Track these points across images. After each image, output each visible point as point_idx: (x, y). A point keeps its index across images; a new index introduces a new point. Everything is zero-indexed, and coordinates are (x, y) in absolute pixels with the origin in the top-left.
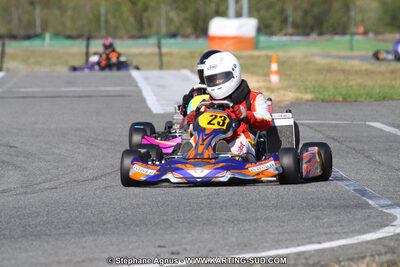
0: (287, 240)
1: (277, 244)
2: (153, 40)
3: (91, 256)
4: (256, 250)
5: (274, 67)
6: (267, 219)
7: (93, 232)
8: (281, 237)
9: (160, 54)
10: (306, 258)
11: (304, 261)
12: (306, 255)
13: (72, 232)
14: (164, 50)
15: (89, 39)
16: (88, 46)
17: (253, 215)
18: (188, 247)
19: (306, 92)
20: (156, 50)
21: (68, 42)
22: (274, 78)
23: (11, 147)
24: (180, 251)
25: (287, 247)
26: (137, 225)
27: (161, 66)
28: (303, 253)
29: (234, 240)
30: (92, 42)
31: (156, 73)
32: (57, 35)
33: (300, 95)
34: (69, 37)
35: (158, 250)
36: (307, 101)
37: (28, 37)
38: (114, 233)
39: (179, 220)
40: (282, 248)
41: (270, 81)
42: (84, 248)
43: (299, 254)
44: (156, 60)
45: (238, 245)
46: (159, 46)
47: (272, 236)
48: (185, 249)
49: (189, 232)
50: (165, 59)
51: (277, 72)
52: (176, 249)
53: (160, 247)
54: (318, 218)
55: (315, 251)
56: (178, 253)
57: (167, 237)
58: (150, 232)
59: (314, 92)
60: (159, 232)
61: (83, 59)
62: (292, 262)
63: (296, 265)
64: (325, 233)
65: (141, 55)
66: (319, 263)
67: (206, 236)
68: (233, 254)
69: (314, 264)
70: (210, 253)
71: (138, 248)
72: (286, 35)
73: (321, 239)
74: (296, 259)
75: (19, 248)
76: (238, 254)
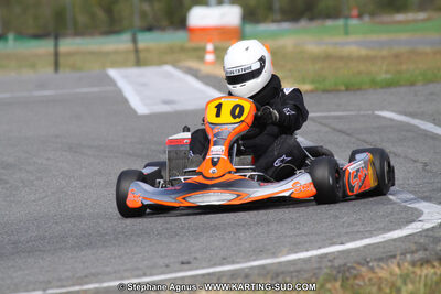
0: (306, 242)
1: (295, 248)
2: (126, 37)
3: (93, 271)
4: (274, 255)
6: (281, 221)
7: (91, 245)
8: (298, 239)
9: (137, 51)
10: (329, 261)
11: (329, 264)
12: (330, 257)
13: (69, 246)
14: (141, 45)
15: (57, 38)
16: (56, 46)
18: (198, 255)
19: (305, 83)
20: (130, 46)
21: (35, 43)
24: (191, 260)
25: (307, 251)
26: (138, 235)
27: (139, 63)
28: (327, 254)
29: (247, 245)
30: (61, 42)
31: (135, 71)
32: (20, 34)
34: (37, 36)
36: (307, 92)
38: (114, 245)
39: (183, 228)
40: (302, 251)
42: (84, 263)
43: (321, 257)
44: (132, 57)
45: (253, 251)
46: (135, 41)
47: (288, 239)
48: (195, 258)
49: (196, 239)
50: (142, 55)
52: (185, 258)
54: (336, 217)
55: (339, 252)
56: (189, 263)
57: (174, 246)
58: (153, 242)
59: (313, 82)
60: (164, 241)
61: (52, 59)
62: (315, 265)
63: (320, 268)
64: (347, 233)
65: (116, 52)
66: (345, 265)
67: (217, 243)
68: (249, 261)
69: (340, 267)
70: (224, 261)
71: (144, 260)
72: (274, 21)
73: (344, 239)
74: (320, 262)
75: (13, 267)
76: (254, 260)
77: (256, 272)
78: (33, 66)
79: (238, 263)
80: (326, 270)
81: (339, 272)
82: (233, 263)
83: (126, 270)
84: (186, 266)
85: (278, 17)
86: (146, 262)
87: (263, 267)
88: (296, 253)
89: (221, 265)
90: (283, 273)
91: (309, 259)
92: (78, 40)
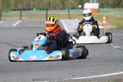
0: (108, 71)
1: (105, 73)
2: (67, 10)
3: (48, 77)
4: (98, 75)
5: (104, 18)
6: (102, 65)
7: (48, 69)
8: (106, 71)
9: (69, 15)
10: (114, 77)
11: (113, 78)
12: (114, 76)
13: (42, 69)
14: (71, 13)
15: (47, 10)
16: (47, 12)
17: (98, 64)
19: (114, 26)
20: (67, 13)
21: (41, 11)
22: (104, 22)
23: (23, 43)
25: (108, 74)
26: (62, 67)
27: (69, 18)
28: (113, 75)
29: (92, 71)
30: (48, 11)
31: (68, 20)
32: (37, 9)
33: (112, 27)
34: (42, 9)
35: (68, 75)
36: (114, 28)
37: (29, 10)
38: (55, 70)
39: (74, 66)
40: (106, 74)
41: (103, 22)
42: (46, 74)
44: (68, 16)
45: (93, 73)
46: (69, 12)
47: (103, 70)
48: (77, 74)
49: (77, 69)
50: (71, 16)
51: (105, 20)
52: (73, 74)
53: (69, 74)
54: (118, 64)
55: (117, 75)
56: (74, 76)
57: (71, 71)
58: (66, 69)
59: (116, 26)
60: (69, 69)
61: (46, 16)
62: (110, 78)
63: (111, 79)
64: (120, 69)
65: (63, 15)
66: (118, 78)
67: (83, 70)
68: (91, 76)
69: (117, 79)
70: (84, 76)
71: (62, 74)
72: (108, 8)
73: (119, 71)
74: (111, 77)
75: (26, 74)
76: (93, 76)
77: (93, 79)
78: (40, 18)
79: (88, 76)
80: (112, 80)
81: (116, 80)
82: (87, 76)
83: (56, 77)
84: (73, 77)
85: (109, 7)
86: (62, 75)
87: (95, 78)
88: (105, 74)
89: (83, 77)
90: (100, 80)
91: (108, 76)
92: (53, 11)
